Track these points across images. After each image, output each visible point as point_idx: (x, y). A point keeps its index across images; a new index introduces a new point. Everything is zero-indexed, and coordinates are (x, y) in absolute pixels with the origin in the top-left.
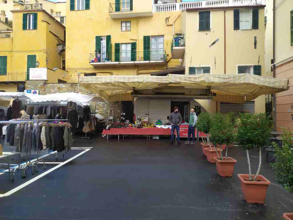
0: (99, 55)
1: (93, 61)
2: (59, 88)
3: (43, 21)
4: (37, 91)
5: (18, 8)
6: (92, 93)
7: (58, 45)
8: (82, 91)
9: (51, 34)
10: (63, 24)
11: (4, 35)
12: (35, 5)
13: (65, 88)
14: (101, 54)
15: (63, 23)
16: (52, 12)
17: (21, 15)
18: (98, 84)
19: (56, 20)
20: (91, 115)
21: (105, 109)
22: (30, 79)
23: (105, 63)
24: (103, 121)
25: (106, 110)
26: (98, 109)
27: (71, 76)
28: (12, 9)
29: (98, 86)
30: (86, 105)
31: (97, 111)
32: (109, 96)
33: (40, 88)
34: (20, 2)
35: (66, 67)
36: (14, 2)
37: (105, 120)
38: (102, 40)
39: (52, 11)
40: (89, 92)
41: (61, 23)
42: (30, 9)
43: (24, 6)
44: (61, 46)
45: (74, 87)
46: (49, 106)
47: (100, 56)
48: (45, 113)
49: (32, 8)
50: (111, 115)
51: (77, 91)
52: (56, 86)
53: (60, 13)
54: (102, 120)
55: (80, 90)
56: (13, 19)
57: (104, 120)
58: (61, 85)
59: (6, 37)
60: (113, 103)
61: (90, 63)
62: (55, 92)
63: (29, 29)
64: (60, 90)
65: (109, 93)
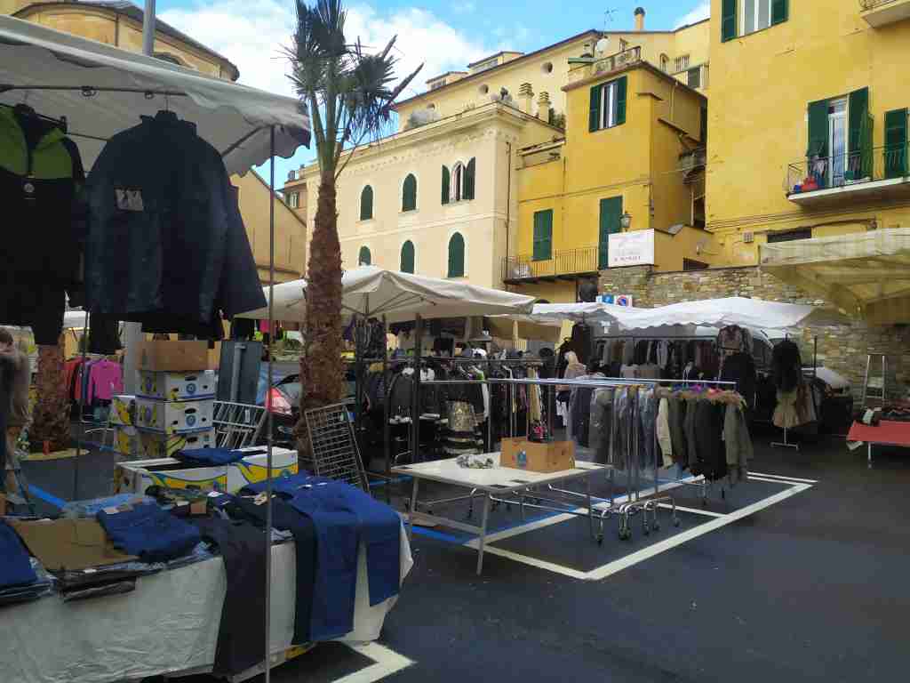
0: (820, 166)
1: (798, 190)
2: (688, 286)
3: (641, 95)
4: (629, 298)
5: (579, 76)
6: (801, 297)
7: (681, 156)
8: (762, 292)
9: (663, 129)
10: (698, 90)
11: (547, 155)
12: (619, 56)
13: (709, 284)
14: (831, 159)
15: (698, 86)
16: (664, 61)
17: (585, 94)
18: (828, 264)
19: (677, 84)
20: (803, 369)
21: (850, 350)
22: (611, 263)
23: (847, 189)
24: (844, 394)
25: (857, 354)
26: (825, 352)
27: (722, 244)
28: (566, 83)
29: (827, 271)
30: (784, 337)
31: (820, 357)
32: (868, 305)
33: (636, 288)
34: (584, 60)
35: (708, 220)
36: (569, 63)
37: (851, 391)
38: (831, 110)
39: (664, 59)
40: (787, 294)
41: (690, 88)
42: (608, 69)
43: (595, 65)
44: (692, 158)
45: (737, 279)
46: (665, 340)
47: (826, 167)
48: (654, 359)
49: (613, 65)
50: (875, 373)
51: (745, 290)
52: (680, 281)
53: (687, 57)
54: (840, 390)
55: (755, 287)
56: (567, 108)
57: (848, 388)
58: (696, 275)
59: (551, 160)
60: (883, 330)
61: (788, 195)
62: (677, 300)
63: (605, 125)
64: (692, 292)
65: (868, 293)
